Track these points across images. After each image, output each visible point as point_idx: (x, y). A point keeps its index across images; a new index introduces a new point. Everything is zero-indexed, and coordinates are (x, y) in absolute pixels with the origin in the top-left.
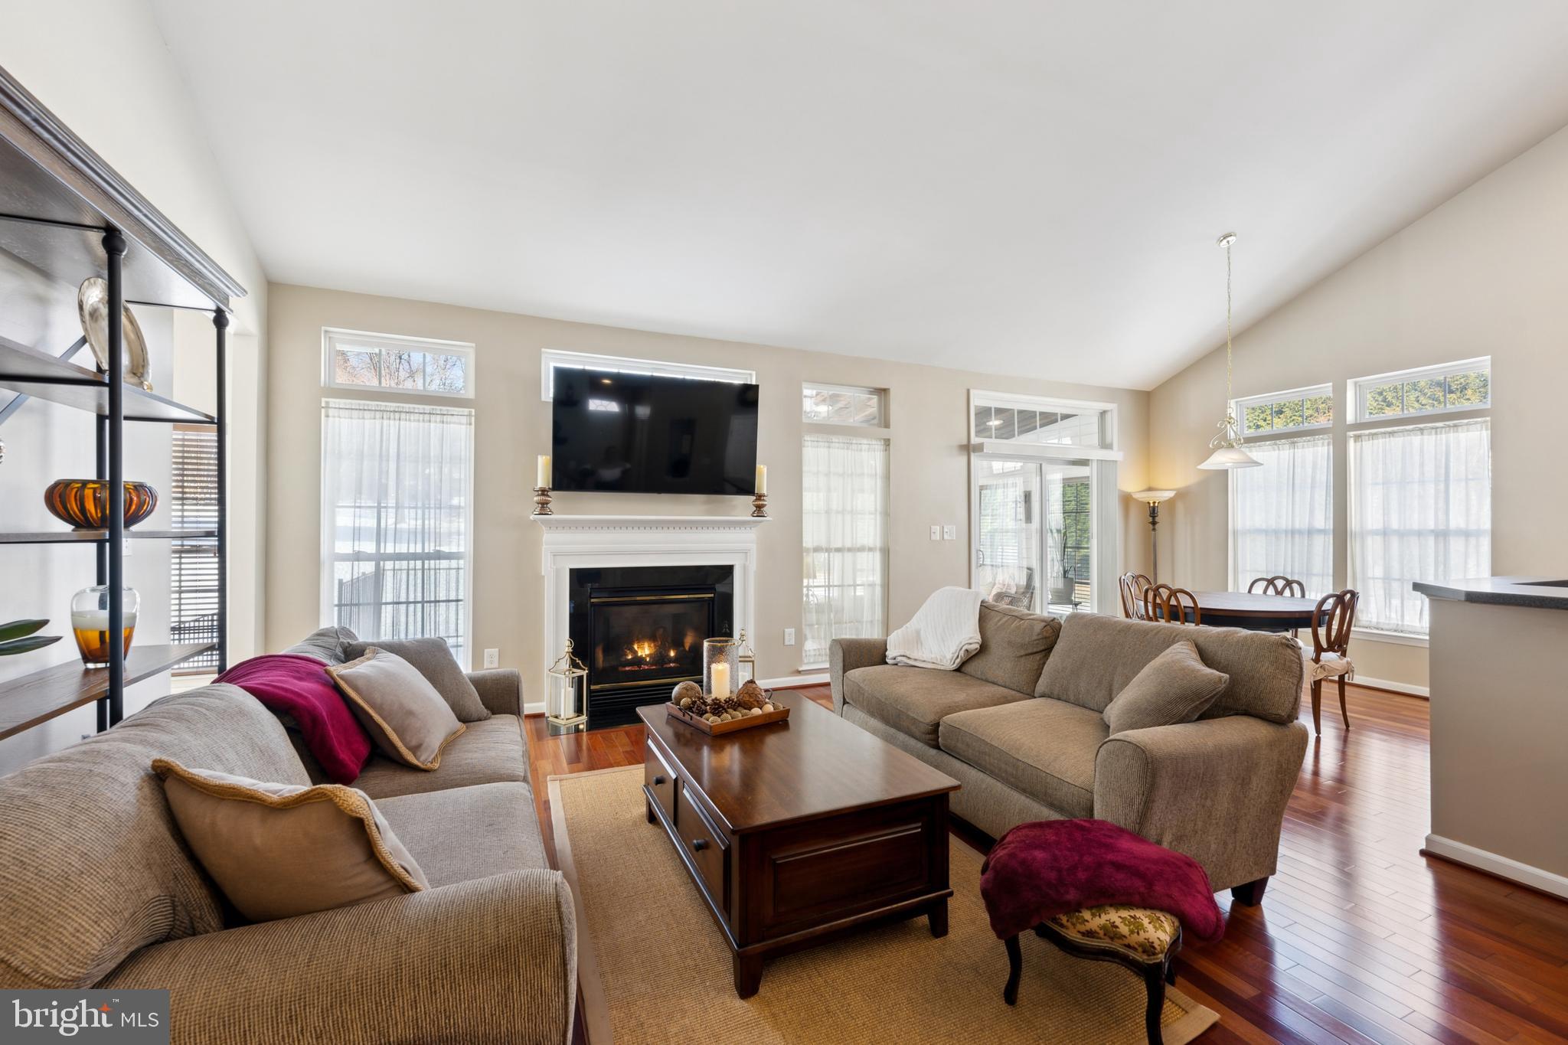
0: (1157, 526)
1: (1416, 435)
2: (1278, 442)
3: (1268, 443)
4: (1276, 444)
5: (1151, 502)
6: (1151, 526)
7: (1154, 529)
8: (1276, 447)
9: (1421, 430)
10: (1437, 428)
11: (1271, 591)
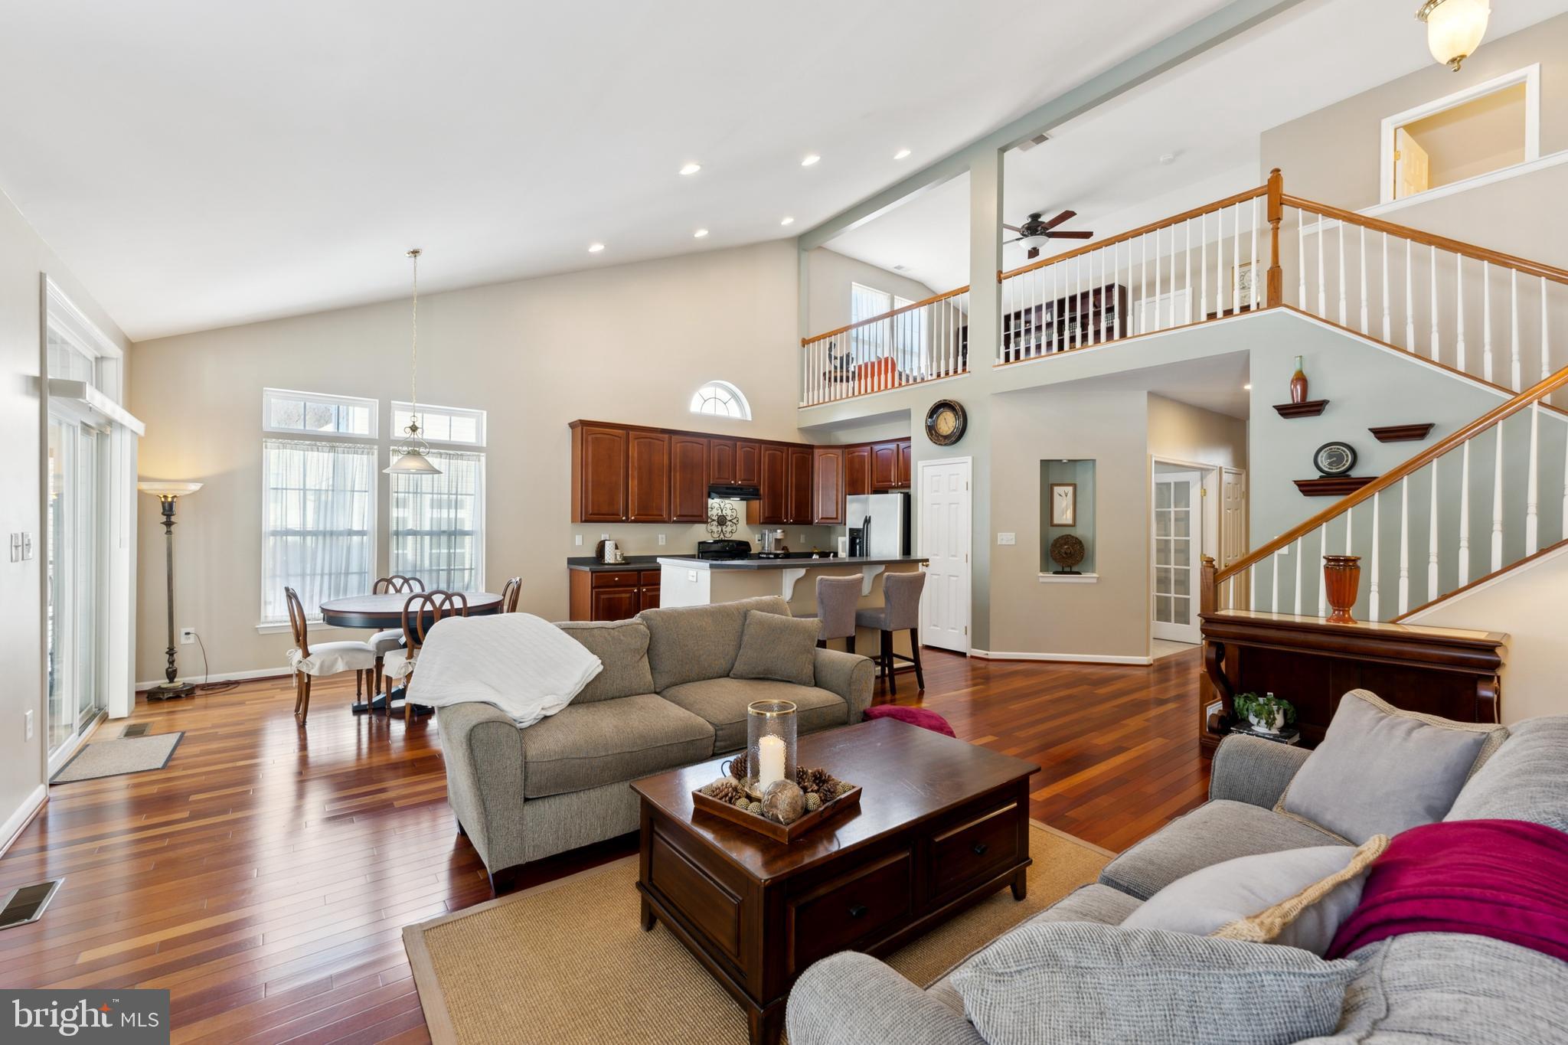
0: (173, 528)
1: (437, 457)
2: (318, 443)
3: (308, 442)
4: (316, 445)
5: (170, 496)
6: (164, 527)
7: (169, 532)
8: (315, 448)
9: (441, 454)
10: (450, 454)
11: (391, 590)
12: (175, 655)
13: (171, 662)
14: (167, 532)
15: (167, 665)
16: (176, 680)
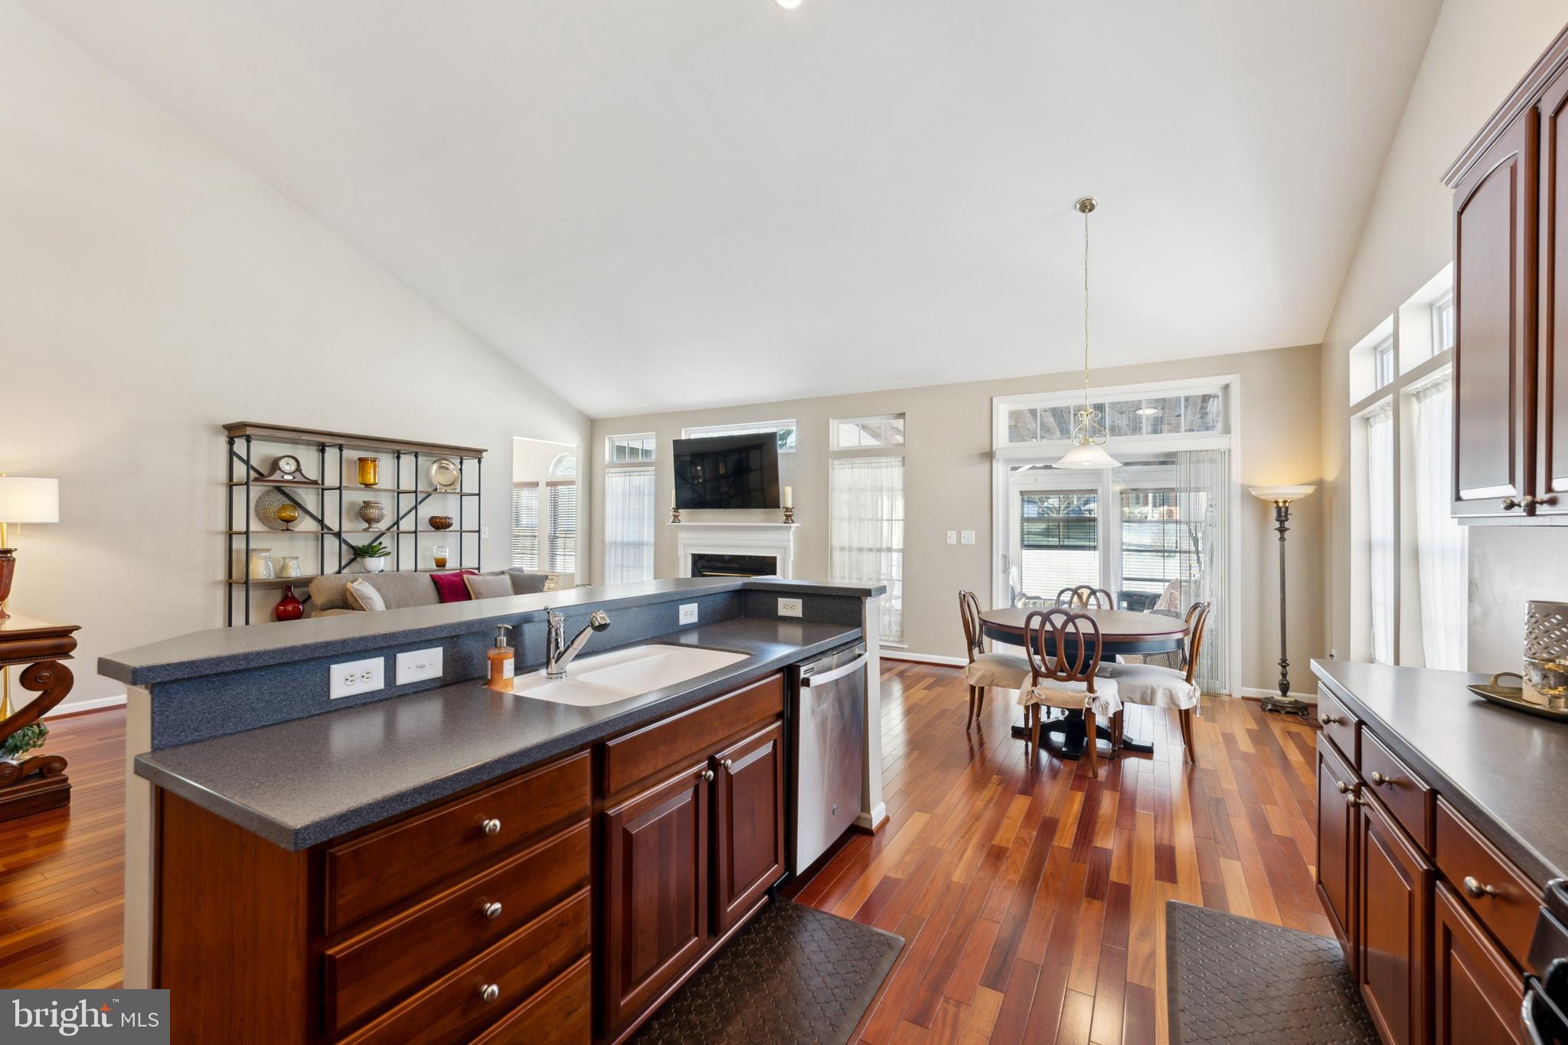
5: (1281, 500)
6: (1278, 533)
12: (1287, 668)
13: (1284, 675)
14: (1281, 538)
15: (1280, 677)
16: (1289, 693)
